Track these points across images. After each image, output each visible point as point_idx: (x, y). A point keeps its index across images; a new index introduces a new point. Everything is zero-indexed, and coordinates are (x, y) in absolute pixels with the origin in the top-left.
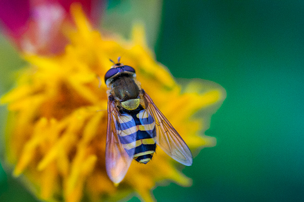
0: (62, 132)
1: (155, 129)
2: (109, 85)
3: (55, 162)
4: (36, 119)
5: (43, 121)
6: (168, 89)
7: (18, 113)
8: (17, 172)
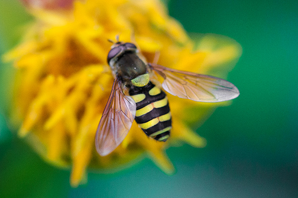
0: (71, 90)
1: (168, 104)
2: (114, 65)
3: (63, 121)
4: (43, 76)
5: (50, 79)
6: (180, 45)
7: (24, 70)
8: (23, 132)
